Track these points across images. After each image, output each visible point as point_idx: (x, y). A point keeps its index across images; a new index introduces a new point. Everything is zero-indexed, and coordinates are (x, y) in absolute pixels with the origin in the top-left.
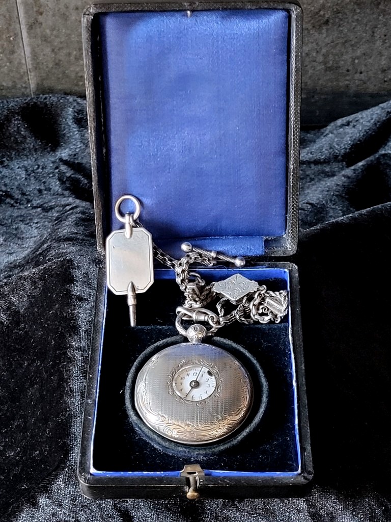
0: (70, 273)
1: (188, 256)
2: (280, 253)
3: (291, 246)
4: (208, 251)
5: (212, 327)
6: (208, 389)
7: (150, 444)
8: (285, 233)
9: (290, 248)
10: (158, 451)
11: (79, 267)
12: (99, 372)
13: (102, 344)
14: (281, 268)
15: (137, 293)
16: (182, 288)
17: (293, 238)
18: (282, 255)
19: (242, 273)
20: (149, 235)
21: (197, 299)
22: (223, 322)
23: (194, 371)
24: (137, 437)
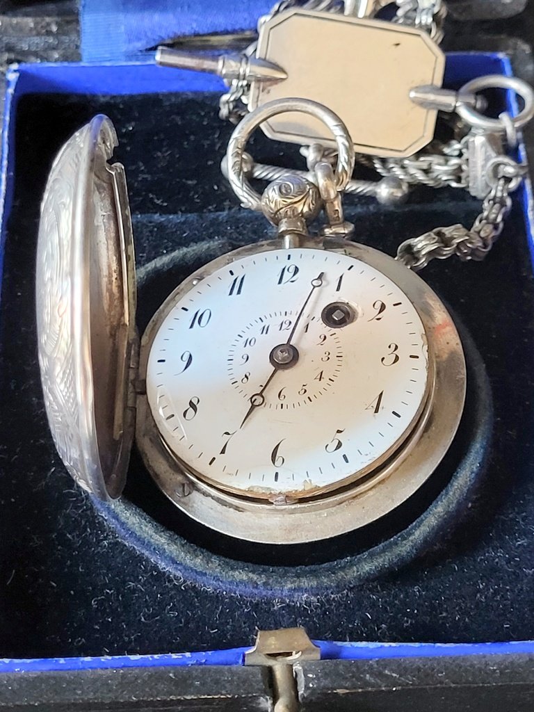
7: (147, 560)
23: (283, 318)
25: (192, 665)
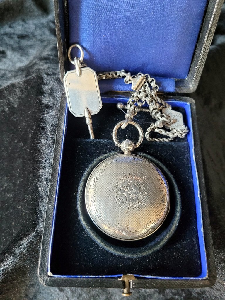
0: (41, 88)
2: (185, 91)
3: (193, 87)
8: (187, 77)
10: (100, 248)
11: (47, 84)
12: (58, 181)
14: (184, 101)
15: (91, 114)
20: (94, 73)
24: (85, 234)
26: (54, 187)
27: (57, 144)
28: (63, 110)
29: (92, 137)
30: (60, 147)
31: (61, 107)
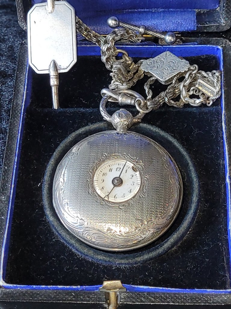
1: (114, 33)
3: (225, 21)
4: (136, 26)
5: (138, 112)
6: (132, 187)
7: (68, 248)
8: (219, 6)
9: (224, 23)
10: (76, 256)
12: (15, 164)
13: (20, 131)
14: (214, 44)
15: (59, 72)
16: (108, 67)
17: (228, 13)
18: (215, 30)
19: (172, 51)
20: (72, 9)
21: (123, 79)
22: (150, 107)
23: (118, 166)
24: (54, 238)
25: (81, 290)
26: (9, 173)
27: (14, 115)
28: (23, 66)
29: (55, 106)
30: (18, 119)
31: (20, 63)
